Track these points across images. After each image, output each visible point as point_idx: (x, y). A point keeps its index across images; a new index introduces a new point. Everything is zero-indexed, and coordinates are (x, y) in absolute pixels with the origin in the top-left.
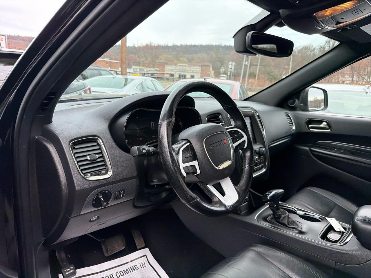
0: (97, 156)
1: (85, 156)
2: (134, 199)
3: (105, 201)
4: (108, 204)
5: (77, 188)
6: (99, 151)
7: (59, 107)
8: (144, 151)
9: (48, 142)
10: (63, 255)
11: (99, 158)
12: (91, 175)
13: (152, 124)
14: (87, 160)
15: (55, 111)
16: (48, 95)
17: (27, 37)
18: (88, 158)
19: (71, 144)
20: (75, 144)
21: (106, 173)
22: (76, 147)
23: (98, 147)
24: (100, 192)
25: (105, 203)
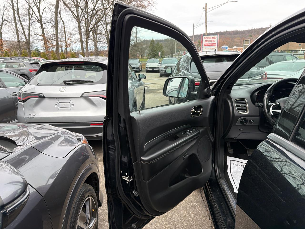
0: (244, 106)
1: (240, 105)
2: (259, 126)
3: (245, 122)
4: (246, 124)
5: (235, 115)
6: (245, 104)
7: (234, 88)
8: (261, 105)
9: (228, 100)
10: (230, 145)
11: (245, 106)
12: (241, 112)
13: (273, 96)
14: (240, 107)
15: (232, 89)
16: (230, 84)
17: (232, 31)
18: (241, 106)
19: (235, 101)
20: (237, 101)
21: (246, 112)
22: (237, 102)
23: (245, 103)
24: (244, 119)
25: (245, 123)
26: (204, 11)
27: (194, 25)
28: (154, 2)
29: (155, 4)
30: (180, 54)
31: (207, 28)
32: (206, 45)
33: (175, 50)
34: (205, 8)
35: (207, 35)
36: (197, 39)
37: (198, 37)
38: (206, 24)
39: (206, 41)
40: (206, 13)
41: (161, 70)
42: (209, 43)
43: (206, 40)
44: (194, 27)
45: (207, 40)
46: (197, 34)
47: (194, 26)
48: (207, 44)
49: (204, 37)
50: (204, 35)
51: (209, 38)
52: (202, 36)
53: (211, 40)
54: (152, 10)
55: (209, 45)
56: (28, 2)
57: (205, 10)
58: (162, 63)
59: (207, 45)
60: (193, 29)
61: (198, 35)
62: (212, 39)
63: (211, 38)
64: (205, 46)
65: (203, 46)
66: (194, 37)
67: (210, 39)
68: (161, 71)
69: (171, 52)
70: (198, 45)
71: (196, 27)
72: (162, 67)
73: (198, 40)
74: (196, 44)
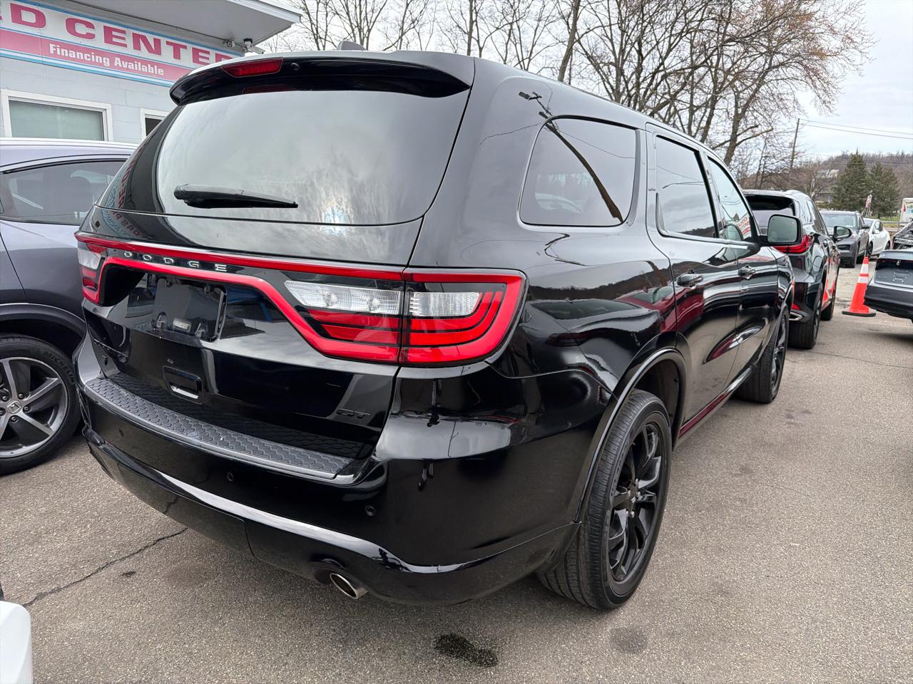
28: (865, 37)
29: (867, 45)
54: (854, 63)
56: (504, 57)
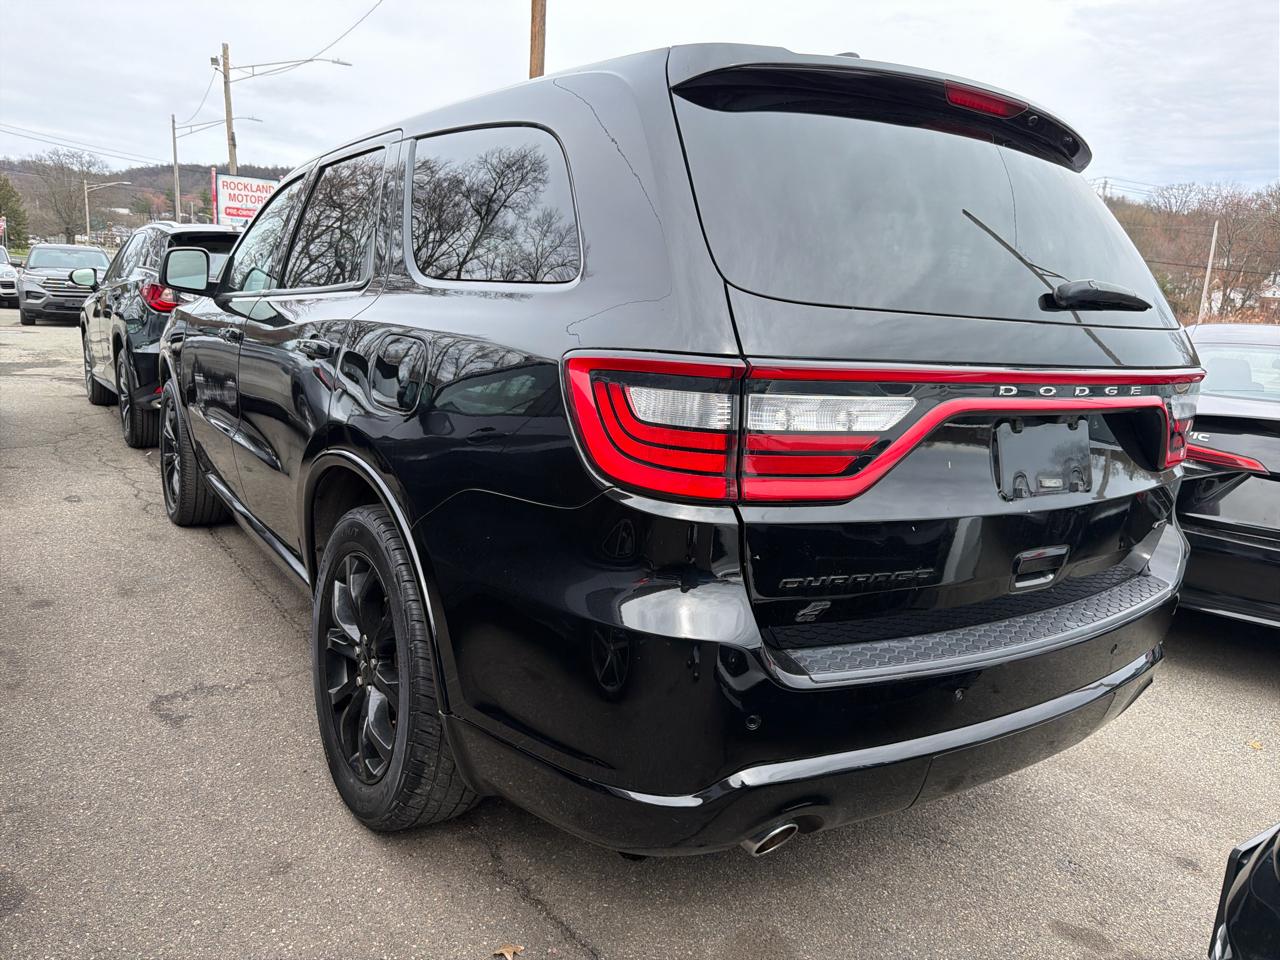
26: (218, 72)
27: (174, 121)
30: (113, 238)
31: (234, 145)
32: (234, 212)
33: (88, 220)
34: (221, 62)
35: (235, 173)
36: (196, 183)
37: (198, 175)
38: (230, 127)
39: (232, 197)
40: (226, 83)
41: (29, 294)
42: (244, 207)
43: (232, 192)
44: (174, 129)
45: (236, 192)
46: (195, 163)
47: (176, 126)
48: (238, 209)
49: (222, 178)
50: (224, 170)
51: (245, 187)
52: (214, 174)
53: (250, 194)
55: (245, 213)
57: (221, 68)
58: (32, 264)
59: (238, 215)
60: (174, 138)
61: (198, 166)
62: (259, 193)
63: (254, 189)
64: (229, 214)
65: (220, 216)
66: (177, 174)
67: (247, 193)
68: (27, 298)
69: (64, 226)
70: (203, 210)
71: (188, 130)
72: (31, 281)
73: (201, 189)
74: (192, 204)
